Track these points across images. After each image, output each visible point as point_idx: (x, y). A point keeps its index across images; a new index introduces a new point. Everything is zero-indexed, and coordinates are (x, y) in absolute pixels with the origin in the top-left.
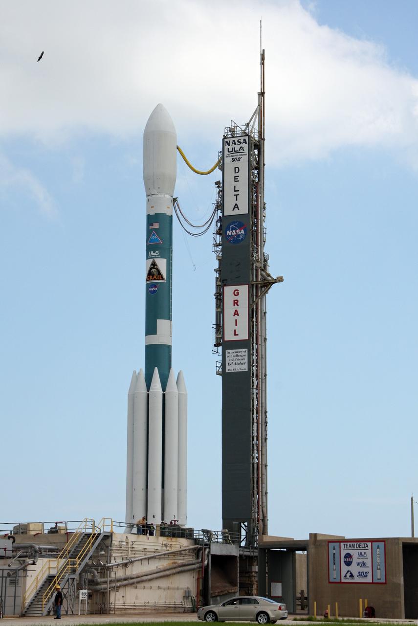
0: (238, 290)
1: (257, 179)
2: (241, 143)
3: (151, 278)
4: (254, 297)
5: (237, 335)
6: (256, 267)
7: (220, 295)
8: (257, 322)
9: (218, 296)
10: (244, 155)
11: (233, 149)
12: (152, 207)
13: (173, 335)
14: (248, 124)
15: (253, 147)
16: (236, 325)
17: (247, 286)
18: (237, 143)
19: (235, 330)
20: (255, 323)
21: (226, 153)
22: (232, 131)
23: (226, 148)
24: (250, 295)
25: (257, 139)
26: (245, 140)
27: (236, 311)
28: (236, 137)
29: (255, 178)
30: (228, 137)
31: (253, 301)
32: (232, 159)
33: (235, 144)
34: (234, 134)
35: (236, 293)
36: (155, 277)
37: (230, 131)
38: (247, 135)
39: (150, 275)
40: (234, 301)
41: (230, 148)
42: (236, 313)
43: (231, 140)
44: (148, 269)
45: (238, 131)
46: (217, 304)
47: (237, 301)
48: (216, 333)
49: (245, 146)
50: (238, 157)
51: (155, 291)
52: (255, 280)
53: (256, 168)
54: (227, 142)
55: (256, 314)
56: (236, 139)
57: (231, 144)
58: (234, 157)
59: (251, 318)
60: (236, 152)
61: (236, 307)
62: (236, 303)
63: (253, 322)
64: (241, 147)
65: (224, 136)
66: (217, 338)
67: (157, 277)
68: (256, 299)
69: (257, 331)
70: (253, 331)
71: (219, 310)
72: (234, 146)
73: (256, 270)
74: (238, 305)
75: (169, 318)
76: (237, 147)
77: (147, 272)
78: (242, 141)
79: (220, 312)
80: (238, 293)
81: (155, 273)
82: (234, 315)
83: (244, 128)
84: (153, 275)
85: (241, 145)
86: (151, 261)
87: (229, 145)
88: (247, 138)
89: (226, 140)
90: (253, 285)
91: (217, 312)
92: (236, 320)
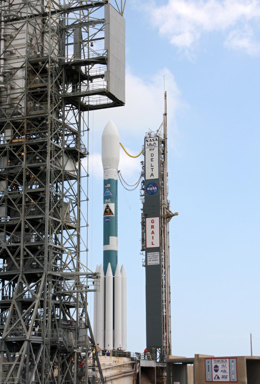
0: (153, 220)
1: (163, 160)
2: (154, 140)
3: (106, 214)
4: (163, 224)
5: (153, 244)
6: (163, 207)
7: (144, 223)
8: (164, 237)
9: (143, 223)
10: (156, 147)
11: (150, 144)
12: (106, 175)
13: (118, 245)
14: (158, 131)
15: (161, 143)
16: (153, 239)
17: (158, 218)
18: (152, 140)
19: (152, 242)
20: (163, 238)
21: (146, 146)
22: (149, 134)
23: (146, 143)
24: (160, 222)
25: (163, 138)
26: (156, 139)
27: (153, 231)
28: (152, 137)
29: (162, 159)
30: (147, 137)
31: (162, 226)
32: (150, 149)
33: (151, 141)
34: (151, 136)
35: (153, 222)
36: (108, 213)
37: (148, 134)
38: (158, 136)
39: (106, 212)
40: (152, 226)
41: (149, 143)
42: (153, 233)
43: (149, 139)
44: (105, 209)
45: (153, 135)
46: (142, 228)
47: (153, 226)
48: (142, 244)
49: (157, 142)
50: (153, 148)
51: (108, 221)
52: (163, 214)
53: (163, 154)
54: (147, 140)
55: (164, 233)
56: (152, 139)
57: (149, 141)
58: (151, 148)
59: (161, 235)
60: (152, 145)
61: (153, 229)
62: (152, 227)
63: (162, 237)
64: (155, 143)
65: (145, 137)
66: (142, 246)
67: (109, 213)
68: (164, 225)
69: (164, 242)
70: (162, 242)
71: (143, 231)
72: (150, 142)
73: (164, 209)
74: (153, 228)
75: (116, 235)
76: (152, 143)
77: (104, 211)
78: (155, 140)
79: (144, 232)
80: (154, 222)
81: (108, 211)
82: (152, 234)
83: (156, 133)
84: (107, 212)
85: (154, 142)
86: (106, 205)
87: (148, 142)
88: (157, 138)
89: (146, 139)
90: (162, 217)
91: (142, 232)
92: (153, 237)
